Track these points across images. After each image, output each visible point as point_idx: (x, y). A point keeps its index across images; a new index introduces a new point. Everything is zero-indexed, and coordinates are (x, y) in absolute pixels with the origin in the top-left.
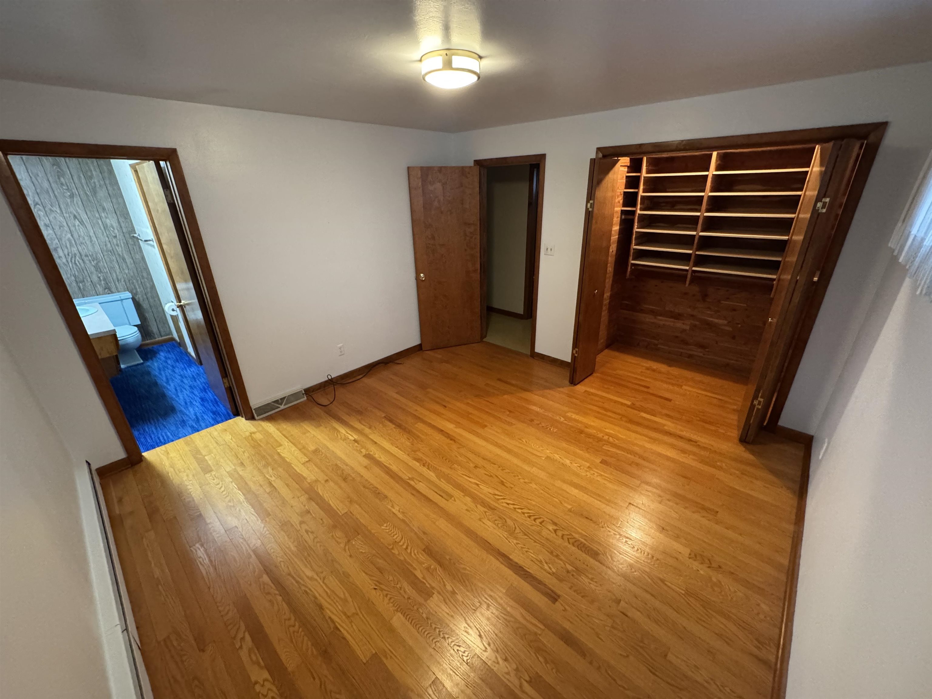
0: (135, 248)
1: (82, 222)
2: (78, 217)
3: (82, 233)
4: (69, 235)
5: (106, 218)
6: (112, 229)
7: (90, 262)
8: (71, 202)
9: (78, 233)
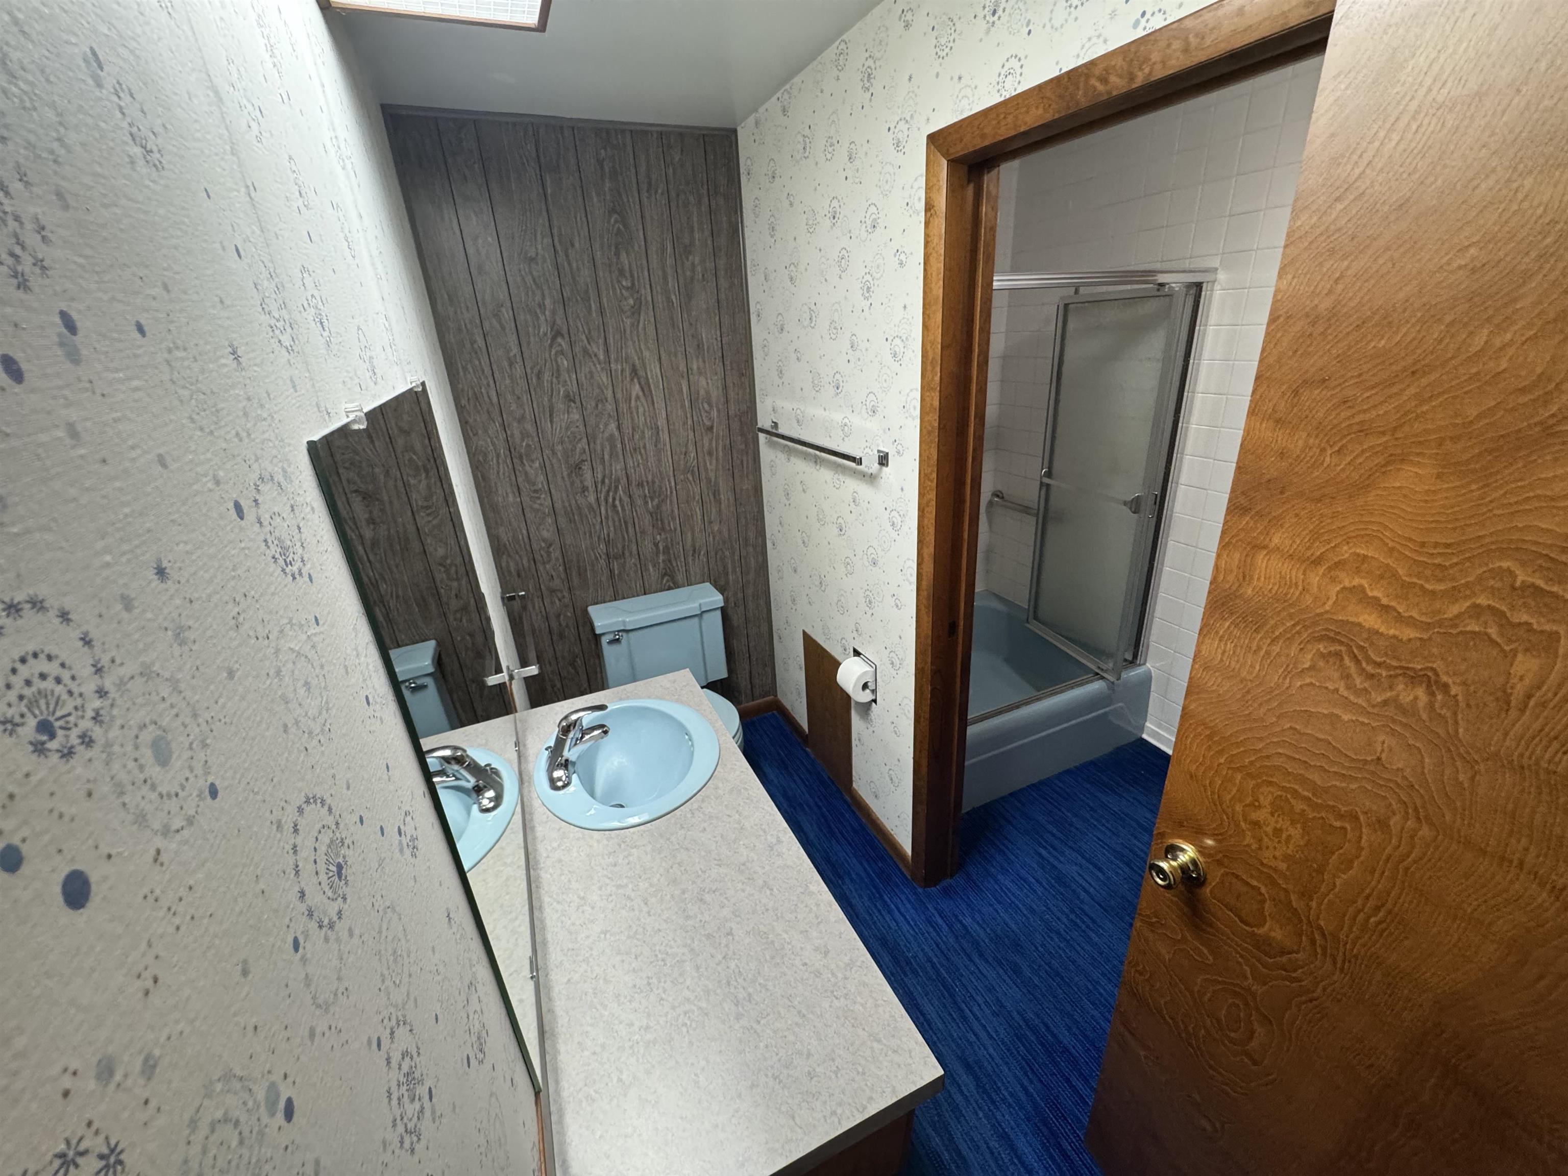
0: (745, 459)
1: (646, 389)
2: (641, 373)
3: (642, 419)
4: (613, 426)
5: (700, 374)
6: (706, 406)
7: (646, 503)
8: (632, 325)
9: (632, 419)
